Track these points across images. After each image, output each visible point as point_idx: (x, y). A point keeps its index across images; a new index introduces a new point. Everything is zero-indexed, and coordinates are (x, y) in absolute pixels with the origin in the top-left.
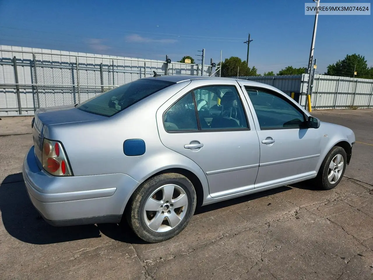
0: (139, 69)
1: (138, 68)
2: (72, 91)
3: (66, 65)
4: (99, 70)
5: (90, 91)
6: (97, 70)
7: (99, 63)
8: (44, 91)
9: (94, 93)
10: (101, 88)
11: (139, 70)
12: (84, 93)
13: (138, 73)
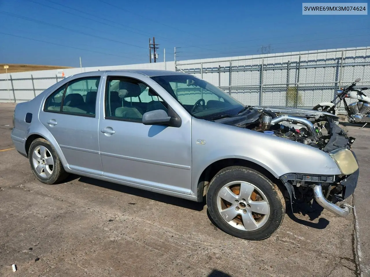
0: (337, 61)
1: (335, 60)
2: (259, 90)
3: (256, 67)
4: (286, 68)
5: (275, 90)
6: (284, 68)
7: (287, 62)
8: (237, 91)
9: (279, 92)
10: (286, 86)
11: (336, 63)
12: (269, 93)
13: (333, 67)
